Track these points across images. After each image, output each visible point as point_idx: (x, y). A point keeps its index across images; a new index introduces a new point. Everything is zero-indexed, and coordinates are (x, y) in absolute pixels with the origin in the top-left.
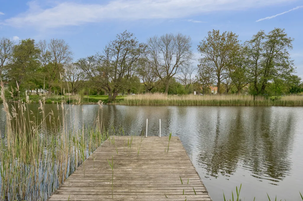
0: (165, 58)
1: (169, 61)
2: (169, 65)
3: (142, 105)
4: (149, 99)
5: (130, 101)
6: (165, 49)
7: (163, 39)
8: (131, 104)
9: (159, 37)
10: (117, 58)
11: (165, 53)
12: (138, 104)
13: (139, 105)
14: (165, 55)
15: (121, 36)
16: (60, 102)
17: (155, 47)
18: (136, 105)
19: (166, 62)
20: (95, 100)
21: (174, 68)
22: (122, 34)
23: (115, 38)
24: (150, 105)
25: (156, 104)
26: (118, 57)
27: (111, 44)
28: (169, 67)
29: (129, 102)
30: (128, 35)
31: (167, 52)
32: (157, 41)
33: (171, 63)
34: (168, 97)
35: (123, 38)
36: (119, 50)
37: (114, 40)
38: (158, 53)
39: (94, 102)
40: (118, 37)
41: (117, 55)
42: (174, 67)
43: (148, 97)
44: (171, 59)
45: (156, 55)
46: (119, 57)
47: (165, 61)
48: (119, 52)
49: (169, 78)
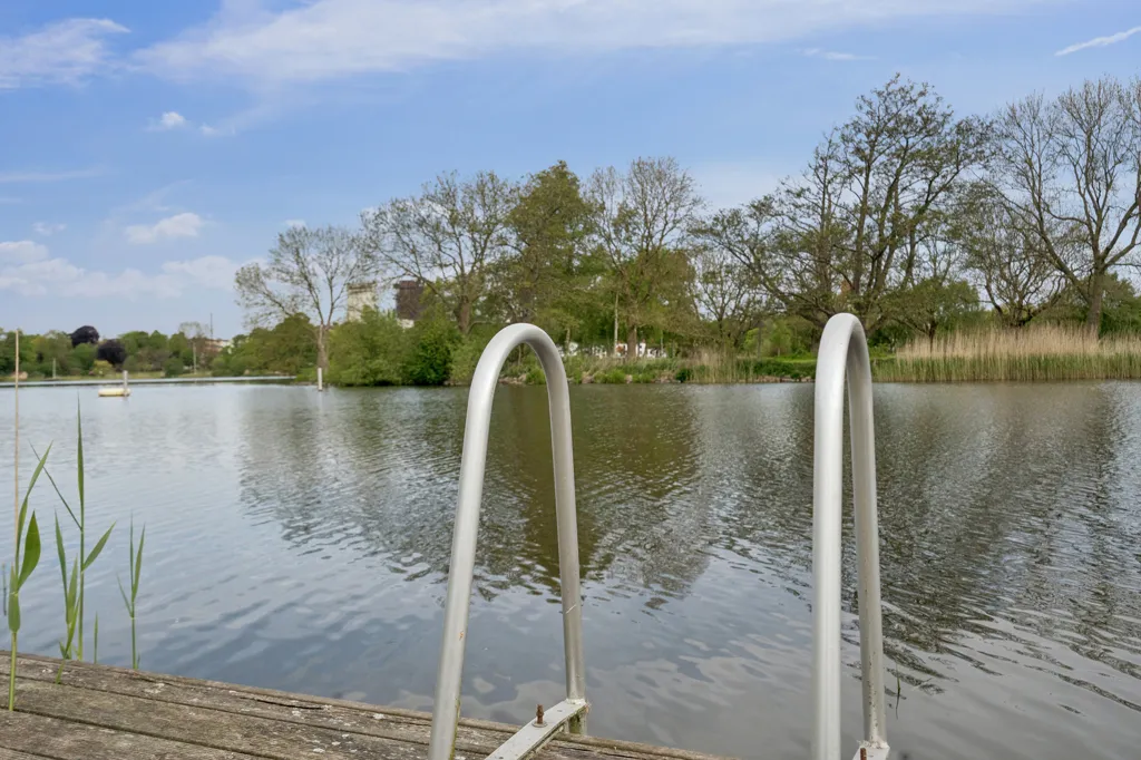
0: (1082, 184)
1: (1103, 193)
2: (1099, 211)
3: (974, 380)
4: (1006, 357)
5: (918, 365)
6: (1082, 149)
7: (1069, 105)
8: (923, 379)
9: (1051, 97)
10: (861, 193)
11: (1083, 162)
12: (954, 378)
13: (960, 381)
14: (1079, 173)
15: (876, 100)
16: (654, 377)
17: (1035, 138)
18: (949, 381)
19: (1085, 202)
20: (780, 368)
21: (1123, 224)
22: (880, 94)
23: (850, 114)
24: (1012, 379)
25: (1043, 372)
26: (865, 191)
27: (837, 139)
28: (1101, 219)
29: (918, 372)
30: (905, 96)
31: (1091, 159)
32: (1042, 115)
33: (1109, 203)
34: (1102, 344)
35: (887, 108)
36: (869, 161)
37: (849, 122)
38: (1047, 165)
39: (777, 375)
40: (866, 108)
41: (863, 181)
42: (1128, 216)
43: (1004, 346)
44: (1108, 186)
45: (1040, 176)
46: (871, 188)
47: (1083, 196)
48: (868, 169)
49: (1101, 266)
